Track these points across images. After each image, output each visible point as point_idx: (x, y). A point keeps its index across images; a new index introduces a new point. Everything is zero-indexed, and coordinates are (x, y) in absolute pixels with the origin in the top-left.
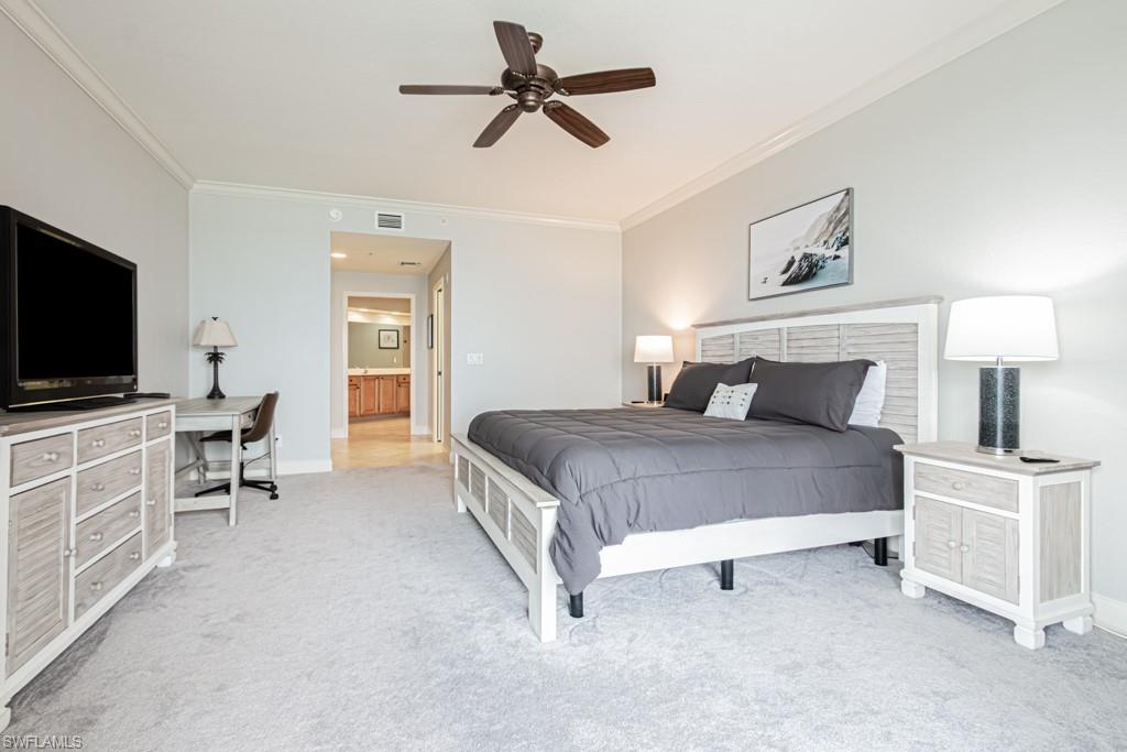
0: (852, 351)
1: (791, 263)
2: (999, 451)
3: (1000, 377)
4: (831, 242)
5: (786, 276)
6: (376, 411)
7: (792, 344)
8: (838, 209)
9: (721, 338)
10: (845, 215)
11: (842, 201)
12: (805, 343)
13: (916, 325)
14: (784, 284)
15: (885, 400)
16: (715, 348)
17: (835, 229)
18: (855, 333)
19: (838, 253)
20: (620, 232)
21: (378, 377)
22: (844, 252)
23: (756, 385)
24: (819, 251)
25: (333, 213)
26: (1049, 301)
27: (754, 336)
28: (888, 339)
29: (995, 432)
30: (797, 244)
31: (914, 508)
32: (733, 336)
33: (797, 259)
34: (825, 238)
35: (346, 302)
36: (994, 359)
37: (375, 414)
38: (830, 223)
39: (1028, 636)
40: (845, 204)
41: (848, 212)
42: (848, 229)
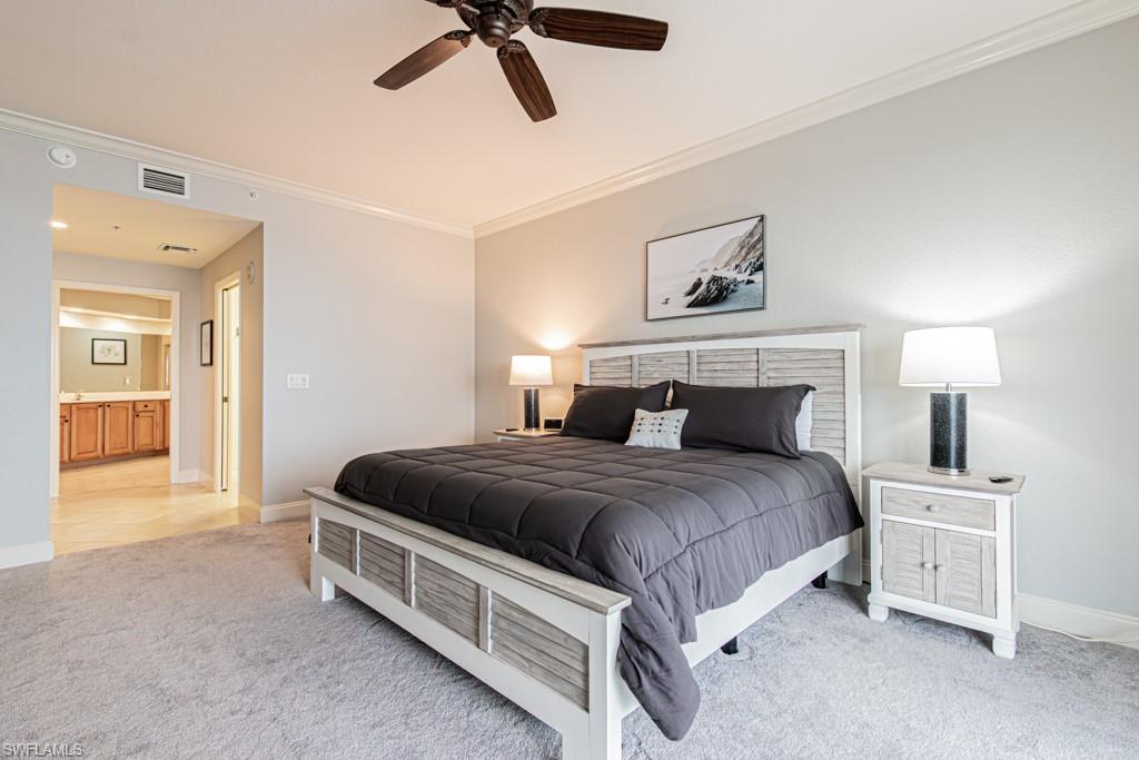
0: (771, 374)
1: (698, 285)
2: (954, 471)
3: (953, 402)
4: (744, 266)
5: (691, 298)
6: (100, 451)
7: (703, 367)
8: (751, 234)
9: (615, 359)
10: (758, 241)
11: (756, 227)
12: (718, 367)
13: (843, 351)
14: (689, 306)
15: (813, 424)
16: (606, 370)
17: (748, 254)
18: (776, 357)
19: (751, 278)
20: (473, 237)
21: (102, 405)
22: (758, 277)
23: (687, 411)
24: (730, 274)
25: (59, 153)
26: (989, 332)
27: (657, 358)
28: (810, 364)
29: (948, 453)
30: (704, 266)
31: (882, 532)
32: (631, 357)
33: (704, 281)
34: (737, 263)
35: (56, 296)
36: (944, 385)
37: (97, 458)
38: (742, 248)
39: (1005, 647)
40: (759, 230)
41: (761, 238)
42: (762, 255)
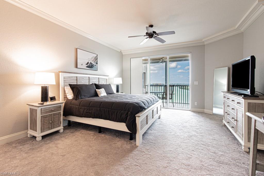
5: (87, 65)
11: (96, 56)
18: (101, 79)
19: (96, 65)
24: (93, 63)
33: (89, 63)
38: (95, 59)
41: (97, 58)
42: (97, 62)
